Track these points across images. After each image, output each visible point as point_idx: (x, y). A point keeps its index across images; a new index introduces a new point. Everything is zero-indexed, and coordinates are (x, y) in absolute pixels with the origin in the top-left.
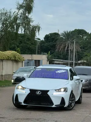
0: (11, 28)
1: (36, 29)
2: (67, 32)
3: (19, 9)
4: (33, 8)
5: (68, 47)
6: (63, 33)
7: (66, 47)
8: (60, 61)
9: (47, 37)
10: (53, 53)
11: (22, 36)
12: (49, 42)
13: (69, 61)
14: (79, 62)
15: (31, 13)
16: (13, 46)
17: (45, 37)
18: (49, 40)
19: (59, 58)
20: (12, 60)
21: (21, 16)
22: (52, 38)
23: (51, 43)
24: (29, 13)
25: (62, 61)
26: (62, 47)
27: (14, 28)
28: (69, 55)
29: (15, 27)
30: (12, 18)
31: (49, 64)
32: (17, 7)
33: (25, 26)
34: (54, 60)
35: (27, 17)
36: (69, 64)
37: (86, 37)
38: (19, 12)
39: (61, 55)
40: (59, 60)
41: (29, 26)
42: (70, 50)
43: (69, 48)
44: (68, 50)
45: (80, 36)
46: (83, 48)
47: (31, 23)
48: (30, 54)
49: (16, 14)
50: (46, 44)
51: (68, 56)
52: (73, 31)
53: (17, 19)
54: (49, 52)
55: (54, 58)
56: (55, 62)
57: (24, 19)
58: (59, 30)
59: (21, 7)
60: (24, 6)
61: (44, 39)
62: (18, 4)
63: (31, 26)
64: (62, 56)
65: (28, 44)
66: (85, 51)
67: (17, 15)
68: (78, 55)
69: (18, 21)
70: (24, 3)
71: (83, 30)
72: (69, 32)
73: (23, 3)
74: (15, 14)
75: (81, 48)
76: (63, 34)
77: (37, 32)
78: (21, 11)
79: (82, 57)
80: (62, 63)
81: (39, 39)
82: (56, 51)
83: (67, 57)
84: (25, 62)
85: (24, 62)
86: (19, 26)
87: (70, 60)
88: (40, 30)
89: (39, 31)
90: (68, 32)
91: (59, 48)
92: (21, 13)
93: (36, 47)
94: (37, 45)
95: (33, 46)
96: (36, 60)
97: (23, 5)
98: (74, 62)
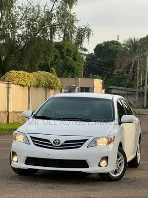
1: (83, 33)
5: (136, 66)
7: (132, 66)
8: (122, 90)
9: (99, 48)
12: (103, 56)
13: (137, 90)
17: (96, 48)
23: (106, 60)
25: (125, 90)
27: (47, 33)
29: (49, 31)
33: (65, 29)
36: (137, 95)
40: (120, 88)
41: (72, 29)
43: (138, 68)
44: (134, 71)
52: (144, 39)
53: (52, 17)
55: (112, 85)
56: (114, 91)
63: (75, 28)
69: (53, 21)
78: (59, 3)
85: (63, 90)
86: (55, 29)
87: (139, 88)
88: (91, 35)
89: (88, 36)
92: (58, 6)
94: (83, 62)
96: (84, 88)
98: (146, 91)
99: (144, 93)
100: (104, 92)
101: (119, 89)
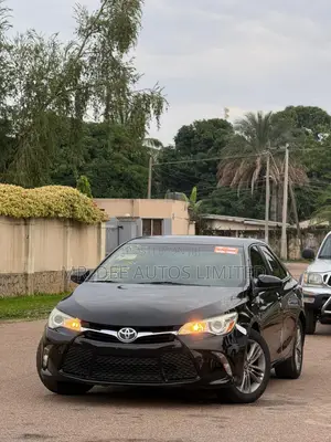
0: (58, 104)
1: (147, 105)
2: (260, 117)
3: (85, 33)
4: (138, 30)
5: (263, 172)
6: (245, 118)
7: (257, 171)
8: (234, 222)
9: (186, 136)
10: (207, 194)
11: (97, 131)
12: (195, 153)
13: (267, 224)
14: (304, 224)
15: (131, 49)
16: (64, 166)
17: (179, 134)
18: (192, 149)
19: (229, 210)
20: (63, 221)
21: (92, 59)
22: (203, 139)
23: (200, 159)
24: (123, 48)
25: (242, 223)
26: (240, 170)
27: (68, 102)
28: (264, 199)
29: (73, 99)
30: (62, 64)
31: (197, 233)
32: (78, 25)
33: (109, 98)
34: (211, 217)
35: (115, 64)
36: (267, 233)
37: (327, 135)
38: (87, 46)
39: (236, 199)
40: (230, 218)
41: (124, 97)
42: (271, 182)
43: (267, 176)
44: (261, 183)
45: (307, 133)
46: (319, 176)
47: (130, 86)
48: (124, 197)
49: (77, 52)
50: (184, 161)
51: (264, 203)
52: (281, 114)
53: (80, 69)
54: (195, 189)
55: (213, 213)
56: (217, 226)
57: (104, 70)
58: (227, 110)
59: (94, 25)
60: (106, 24)
61: (173, 144)
62: (84, 13)
63: (129, 94)
64: (240, 205)
65: (117, 160)
66: (324, 187)
67: (79, 56)
68: (299, 199)
69: (83, 79)
70: (105, 11)
71: (315, 110)
72: (267, 118)
73: (101, 12)
74: (71, 51)
75: (310, 175)
76: (244, 123)
77: (154, 117)
78: (95, 40)
79: (312, 209)
80: (243, 228)
81: (157, 143)
82: (219, 185)
83: (258, 207)
84: (109, 226)
85: (103, 225)
86: (87, 96)
87: (270, 219)
88: (164, 110)
89: (158, 113)
90: (263, 117)
91: (231, 175)
92: (93, 46)
93: (147, 173)
94: (151, 165)
95: (137, 167)
96: (150, 220)
97: (101, 18)
98: (285, 225)
99: (280, 228)
100: (193, 228)
101: (226, 221)
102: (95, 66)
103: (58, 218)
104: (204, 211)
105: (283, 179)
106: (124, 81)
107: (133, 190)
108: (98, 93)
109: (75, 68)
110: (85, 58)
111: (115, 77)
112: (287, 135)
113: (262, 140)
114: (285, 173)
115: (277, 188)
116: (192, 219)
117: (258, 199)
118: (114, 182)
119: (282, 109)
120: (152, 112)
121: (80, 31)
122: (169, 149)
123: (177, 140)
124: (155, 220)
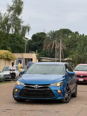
0: (3, 29)
1: (26, 29)
2: (53, 32)
3: (9, 11)
4: (23, 10)
5: (54, 46)
6: (50, 32)
8: (47, 59)
9: (34, 37)
10: (40, 52)
11: (12, 36)
12: (37, 41)
14: (66, 59)
15: (21, 15)
18: (36, 40)
19: (46, 56)
21: (11, 17)
22: (39, 38)
23: (38, 43)
24: (19, 14)
25: (49, 59)
26: (49, 46)
27: (5, 29)
29: (6, 28)
30: (3, 19)
31: (39, 62)
32: (7, 9)
33: (16, 27)
34: (41, 58)
35: (17, 19)
37: (71, 36)
38: (10, 14)
39: (48, 53)
41: (20, 27)
42: (57, 49)
43: (56, 47)
44: (54, 49)
45: (65, 36)
46: (69, 47)
47: (21, 24)
48: (19, 53)
50: (34, 43)
51: (55, 54)
52: (59, 31)
53: (8, 20)
54: (37, 51)
56: (43, 60)
57: (14, 20)
59: (11, 9)
60: (15, 8)
61: (31, 39)
62: (9, 6)
63: (21, 26)
64: (49, 55)
65: (17, 43)
66: (70, 50)
67: (8, 17)
68: (64, 53)
69: (9, 22)
70: (14, 5)
71: (67, 30)
72: (55, 32)
73: (13, 5)
74: (5, 15)
75: (67, 47)
77: (27, 32)
78: (12, 12)
79: (68, 55)
80: (50, 61)
81: (27, 39)
82: (43, 50)
83: (53, 55)
84: (17, 60)
85: (15, 60)
86: (10, 27)
87: (57, 58)
88: (30, 30)
89: (28, 31)
90: (54, 32)
91: (46, 47)
93: (25, 46)
94: (26, 44)
95: (22, 45)
96: (27, 59)
97: (13, 7)
98: (61, 60)
99: (60, 60)
100: (38, 60)
101: (45, 59)
102: (12, 19)
103: (4, 58)
104: (40, 56)
105: (60, 48)
106: (20, 23)
107: (21, 51)
108: (13, 26)
109: (7, 20)
110: (9, 17)
111: (17, 22)
112: (61, 36)
113: (54, 38)
114: (60, 46)
115: (58, 50)
116: (37, 58)
117: (53, 53)
118: (16, 49)
119: (59, 30)
120: (27, 31)
121: (8, 10)
122: (30, 40)
123: (32, 38)
124: (28, 59)
